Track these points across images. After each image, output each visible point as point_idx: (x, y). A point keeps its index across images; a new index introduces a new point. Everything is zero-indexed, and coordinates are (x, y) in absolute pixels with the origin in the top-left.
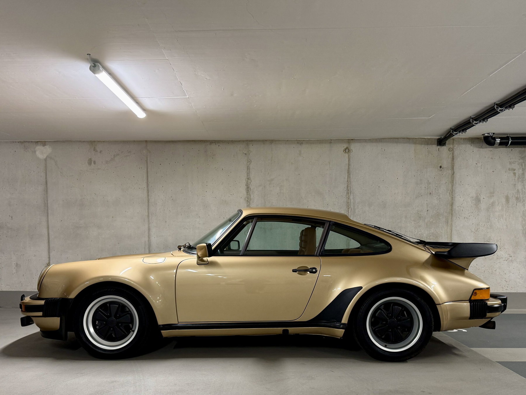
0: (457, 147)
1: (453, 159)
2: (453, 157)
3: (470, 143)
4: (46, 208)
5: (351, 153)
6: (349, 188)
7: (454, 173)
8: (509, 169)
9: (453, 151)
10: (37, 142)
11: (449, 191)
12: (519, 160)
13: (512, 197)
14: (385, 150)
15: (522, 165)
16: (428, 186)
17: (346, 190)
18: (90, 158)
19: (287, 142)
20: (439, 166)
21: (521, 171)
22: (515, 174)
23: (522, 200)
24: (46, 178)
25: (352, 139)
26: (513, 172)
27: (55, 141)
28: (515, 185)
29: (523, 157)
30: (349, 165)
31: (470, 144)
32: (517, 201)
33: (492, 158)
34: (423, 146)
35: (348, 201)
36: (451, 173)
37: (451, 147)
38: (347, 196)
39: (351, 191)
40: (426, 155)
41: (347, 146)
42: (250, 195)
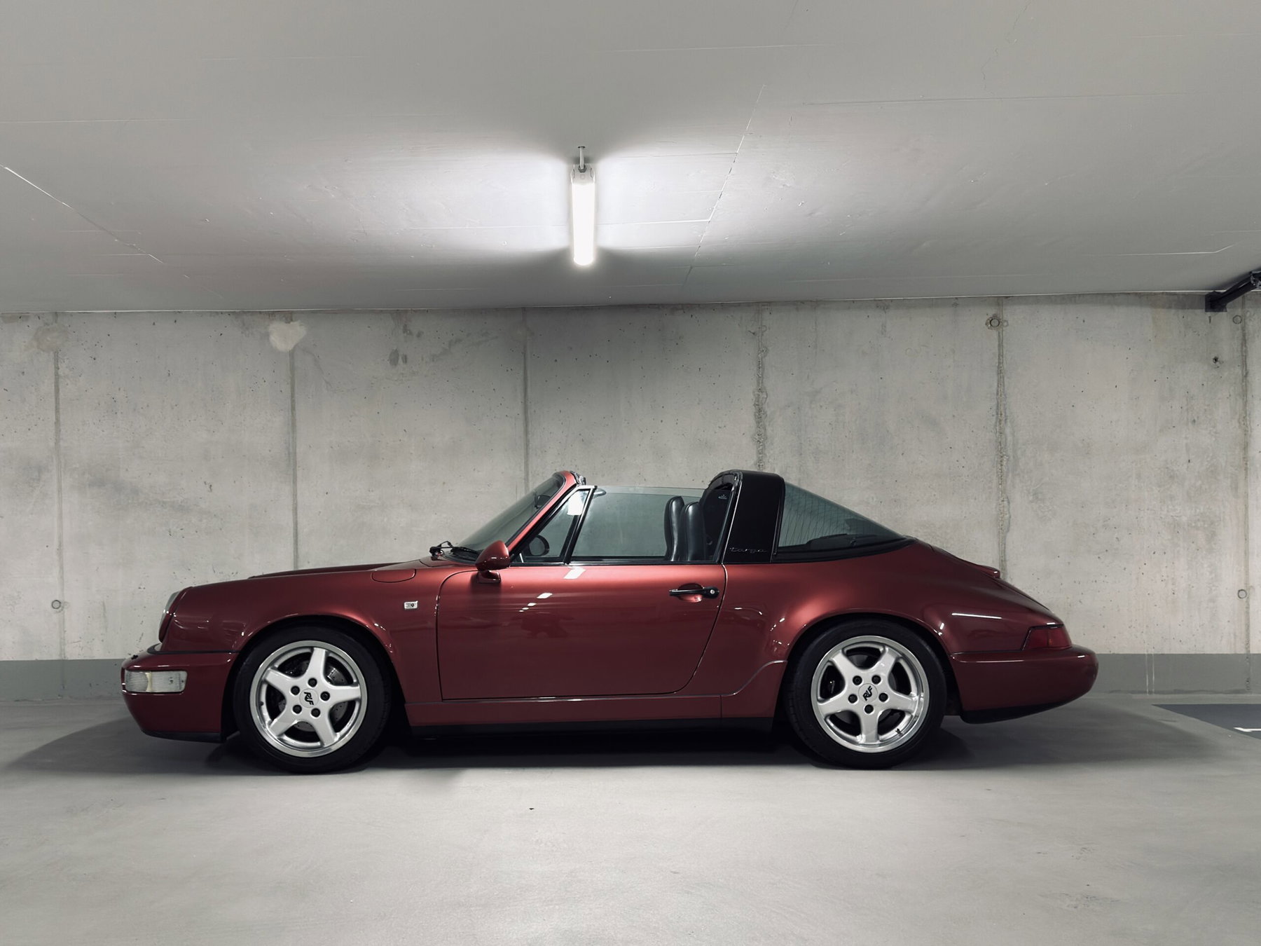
0: (1253, 312)
1: (1244, 341)
2: (1244, 335)
4: (290, 464)
5: (1004, 329)
6: (1002, 408)
7: (1247, 374)
9: (1243, 323)
10: (272, 315)
11: (1237, 416)
14: (1084, 321)
16: (1187, 405)
17: (994, 413)
18: (395, 349)
19: (852, 303)
20: (1213, 357)
24: (293, 396)
25: (1007, 297)
27: (313, 312)
30: (1001, 355)
34: (1173, 311)
35: (1000, 440)
36: (1240, 372)
37: (1240, 315)
38: (998, 428)
39: (1006, 416)
40: (1180, 332)
41: (994, 313)
42: (765, 429)
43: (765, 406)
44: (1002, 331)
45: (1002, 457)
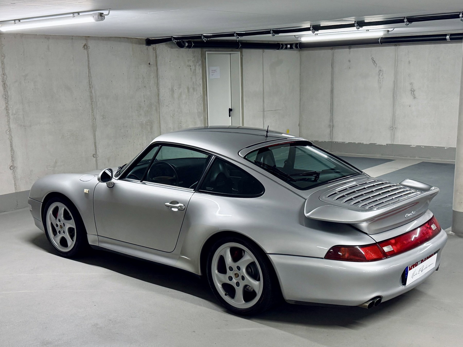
0: (158, 47)
1: (156, 57)
2: (156, 55)
3: (165, 43)
5: (89, 50)
6: (91, 82)
7: (158, 69)
8: (188, 66)
9: (155, 51)
11: (156, 85)
12: (193, 58)
13: (191, 88)
14: (112, 48)
15: (194, 62)
16: (143, 80)
17: (88, 84)
19: (36, 36)
20: (149, 63)
21: (194, 67)
22: (191, 69)
23: (196, 90)
25: (89, 37)
26: (190, 68)
28: (191, 78)
29: (194, 56)
30: (89, 61)
31: (165, 45)
32: (193, 91)
33: (178, 57)
34: (137, 45)
35: (91, 95)
36: (156, 69)
37: (154, 47)
38: (90, 90)
39: (92, 86)
40: (140, 53)
41: (85, 43)
42: (7, 92)
43: (6, 82)
44: (88, 51)
45: (92, 102)
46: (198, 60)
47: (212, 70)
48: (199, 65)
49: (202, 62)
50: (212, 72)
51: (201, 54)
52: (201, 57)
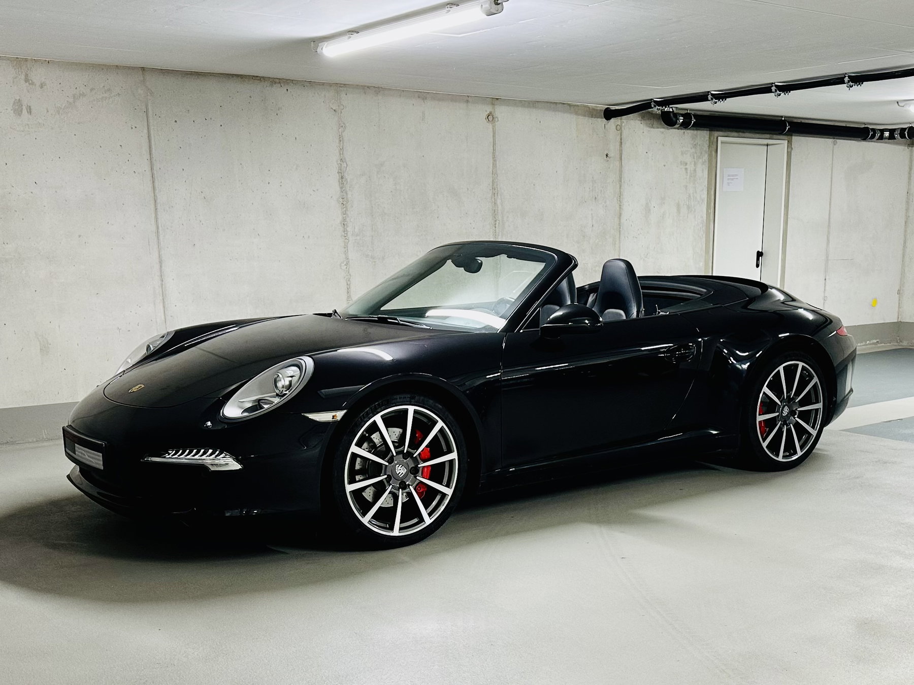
0: (625, 123)
1: (621, 142)
2: (621, 139)
3: (640, 118)
5: (496, 123)
6: (495, 184)
7: (622, 166)
8: (681, 161)
9: (620, 131)
11: (616, 196)
12: (692, 148)
13: (684, 205)
14: (540, 122)
15: (694, 158)
16: (592, 186)
17: (491, 188)
19: (402, 92)
20: (606, 153)
21: (693, 165)
22: (686, 170)
23: (693, 210)
25: (497, 99)
26: (685, 167)
28: (686, 187)
29: (695, 145)
30: (494, 145)
31: (641, 121)
32: (688, 213)
33: (663, 145)
34: (587, 118)
35: (494, 208)
36: (619, 166)
37: (619, 123)
38: (493, 199)
39: (498, 191)
40: (590, 134)
41: (491, 110)
42: (347, 193)
43: (346, 175)
44: (495, 125)
45: (495, 221)
46: (701, 153)
47: (729, 176)
48: (703, 163)
49: (710, 156)
50: (728, 179)
51: (708, 142)
52: (709, 146)
